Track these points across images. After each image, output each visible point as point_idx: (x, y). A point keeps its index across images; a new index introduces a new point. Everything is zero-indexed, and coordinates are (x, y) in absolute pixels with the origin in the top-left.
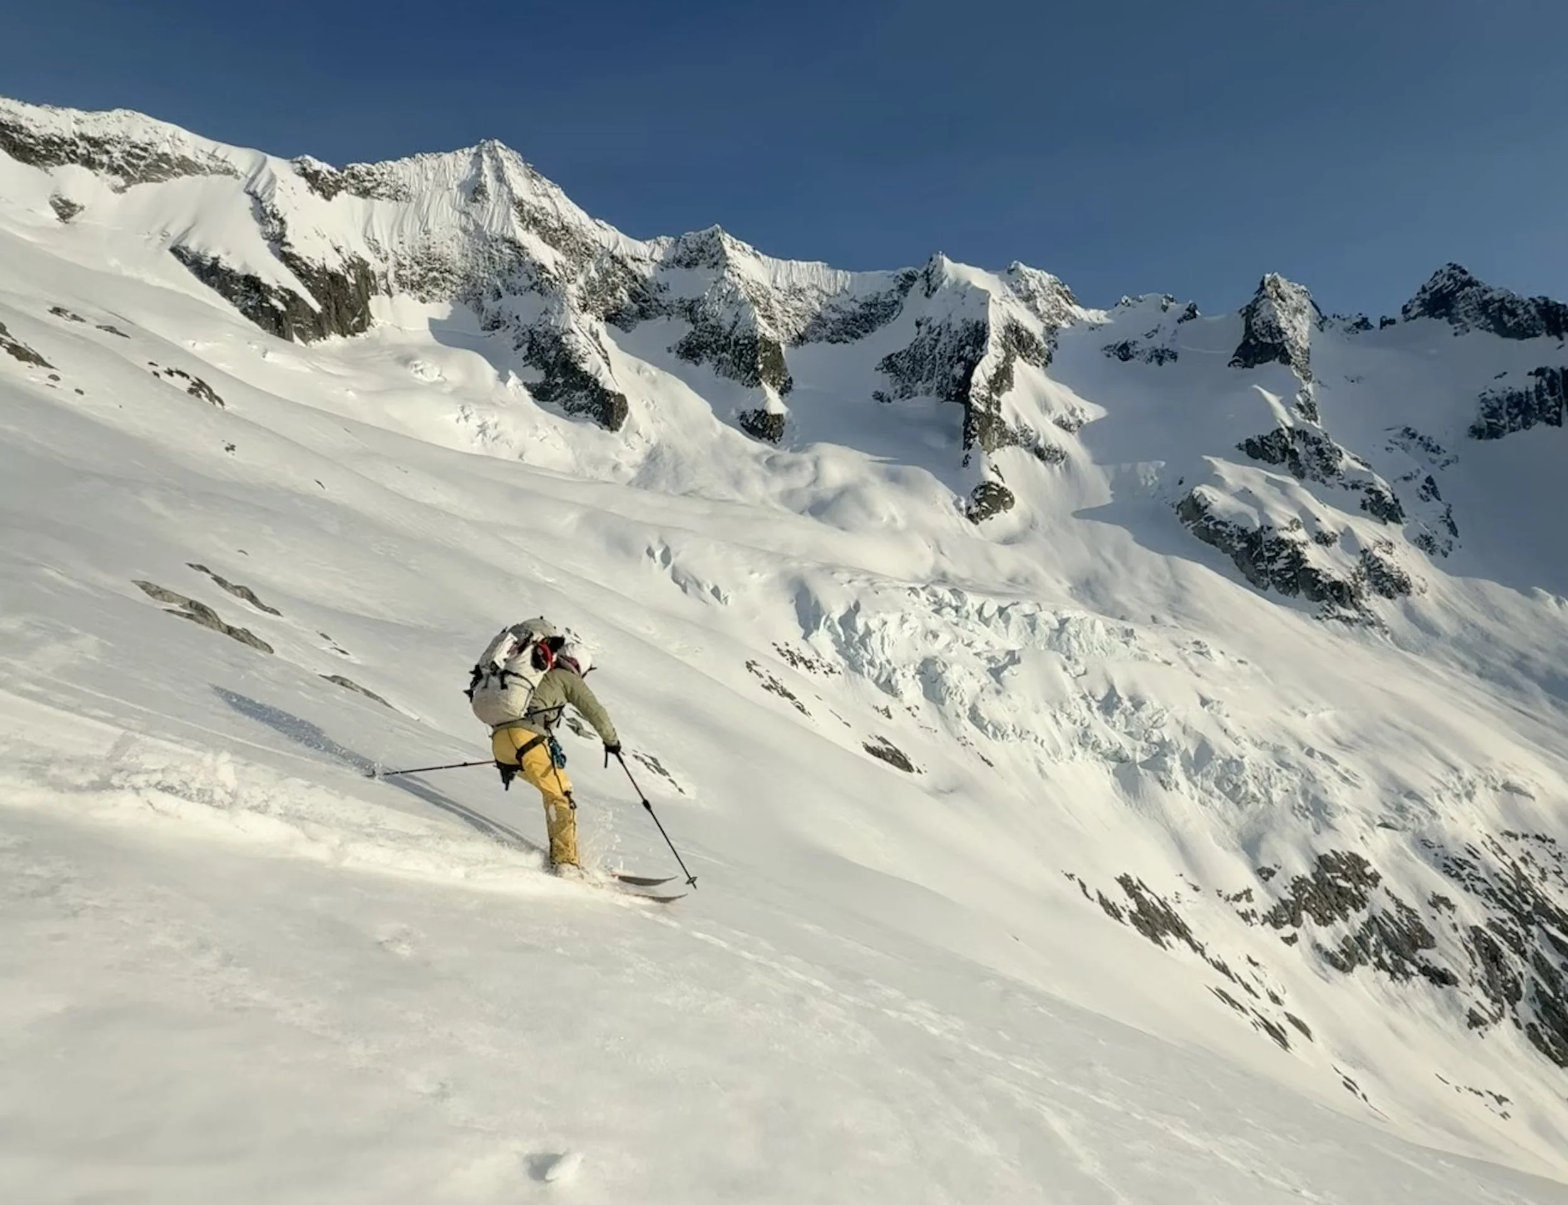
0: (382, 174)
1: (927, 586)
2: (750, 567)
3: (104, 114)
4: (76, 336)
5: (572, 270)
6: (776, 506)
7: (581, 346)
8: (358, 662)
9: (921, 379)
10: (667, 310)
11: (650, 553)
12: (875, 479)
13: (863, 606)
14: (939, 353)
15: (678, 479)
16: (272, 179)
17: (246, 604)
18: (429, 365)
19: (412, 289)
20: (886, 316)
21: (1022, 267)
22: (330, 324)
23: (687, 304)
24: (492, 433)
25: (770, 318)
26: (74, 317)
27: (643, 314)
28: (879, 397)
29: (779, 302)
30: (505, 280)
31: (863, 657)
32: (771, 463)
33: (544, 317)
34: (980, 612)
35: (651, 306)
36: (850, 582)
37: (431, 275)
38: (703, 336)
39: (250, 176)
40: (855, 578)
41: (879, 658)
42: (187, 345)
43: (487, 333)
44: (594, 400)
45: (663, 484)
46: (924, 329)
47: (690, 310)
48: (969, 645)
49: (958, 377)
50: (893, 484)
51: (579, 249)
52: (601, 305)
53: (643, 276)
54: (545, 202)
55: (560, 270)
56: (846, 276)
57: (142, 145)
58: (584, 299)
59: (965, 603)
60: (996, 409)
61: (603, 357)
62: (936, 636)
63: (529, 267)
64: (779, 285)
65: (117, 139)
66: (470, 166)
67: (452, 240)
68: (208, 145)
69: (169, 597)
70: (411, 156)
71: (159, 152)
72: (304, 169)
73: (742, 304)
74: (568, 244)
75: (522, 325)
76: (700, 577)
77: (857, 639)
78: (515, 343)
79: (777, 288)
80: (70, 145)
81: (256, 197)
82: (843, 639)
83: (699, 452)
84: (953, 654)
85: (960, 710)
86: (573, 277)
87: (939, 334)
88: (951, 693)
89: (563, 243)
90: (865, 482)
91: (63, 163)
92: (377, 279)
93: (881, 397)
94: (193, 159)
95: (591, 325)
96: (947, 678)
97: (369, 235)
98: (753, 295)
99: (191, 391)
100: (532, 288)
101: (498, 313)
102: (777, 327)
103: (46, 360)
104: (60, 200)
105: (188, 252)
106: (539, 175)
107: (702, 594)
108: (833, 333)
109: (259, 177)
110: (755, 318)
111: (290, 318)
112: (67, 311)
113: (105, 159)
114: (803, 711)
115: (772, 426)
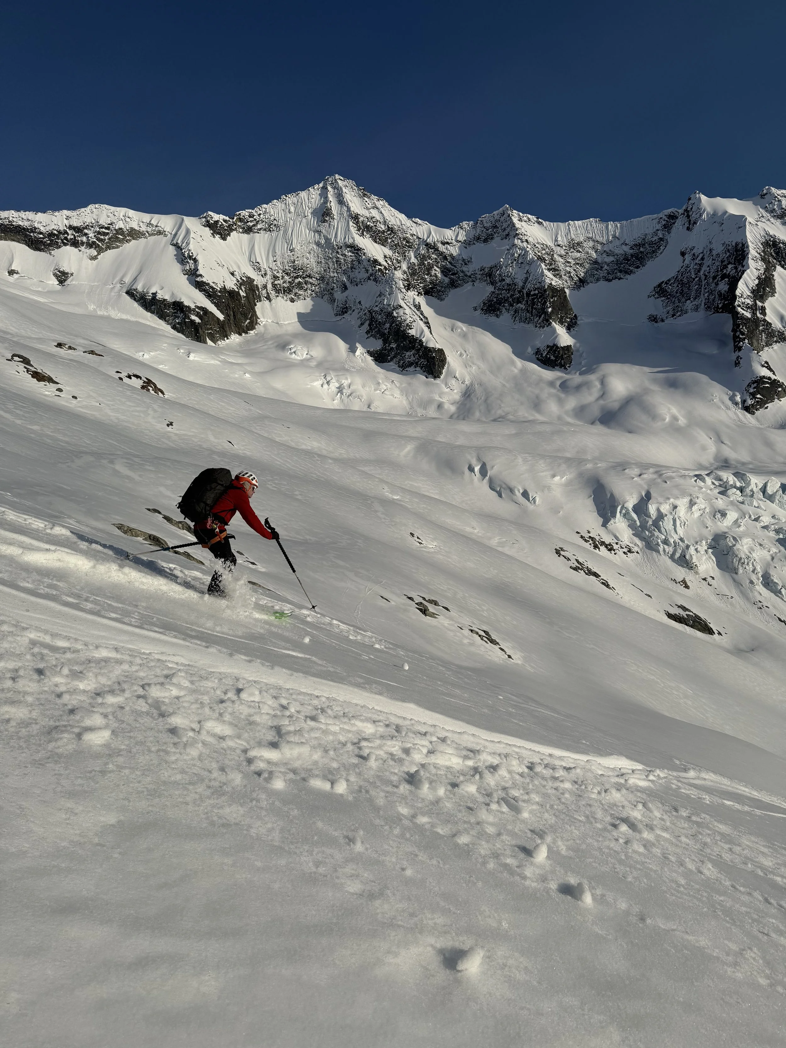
0: (259, 215)
1: (712, 472)
2: (552, 472)
3: (83, 210)
4: (71, 360)
5: (397, 260)
6: (570, 420)
7: (408, 316)
8: (263, 570)
9: (689, 299)
10: (472, 278)
11: (471, 469)
12: (655, 387)
13: (653, 494)
14: (705, 275)
15: (489, 409)
16: (188, 232)
17: (185, 534)
18: (299, 348)
19: (284, 294)
20: (654, 252)
21: (773, 190)
22: (230, 327)
23: (486, 270)
24: (346, 391)
25: (555, 270)
26: (70, 348)
27: (453, 284)
28: (653, 319)
29: (561, 256)
30: (349, 276)
31: (657, 537)
32: (564, 386)
33: (379, 299)
34: (764, 490)
35: (459, 277)
36: (640, 475)
37: (297, 281)
38: (501, 294)
39: (173, 233)
40: (644, 471)
41: (672, 537)
42: (139, 356)
43: (339, 318)
44: (420, 357)
45: (477, 414)
46: (688, 257)
47: (490, 275)
48: (756, 520)
49: (723, 292)
50: (672, 390)
51: (401, 243)
52: (421, 283)
53: (451, 255)
54: (374, 213)
55: (389, 262)
56: (617, 226)
57: (106, 226)
58: (408, 280)
59: (749, 484)
60: (761, 314)
61: (425, 323)
62: (724, 515)
63: (365, 263)
64: (560, 243)
65: (91, 225)
66: (318, 197)
67: (310, 253)
68: (146, 217)
69: (136, 533)
70: (278, 198)
71: (117, 228)
72: (208, 221)
73: (531, 262)
74: (393, 241)
75: (363, 308)
76: (513, 484)
77: (650, 522)
78: (359, 322)
79: (559, 245)
80: (64, 234)
81: (177, 247)
82: (638, 523)
83: (504, 385)
84: (742, 529)
85: (754, 578)
86: (399, 265)
87: (703, 259)
88: (743, 563)
89: (389, 241)
90: (646, 391)
91: (60, 247)
92: (260, 290)
93: (655, 318)
94: (137, 228)
95: (414, 300)
96: (738, 549)
97: (253, 259)
98: (539, 254)
99: (143, 387)
100: (369, 279)
101: (346, 301)
102: (561, 277)
103: (55, 379)
104: (59, 271)
105: (137, 293)
106: (368, 194)
107: (514, 497)
108: (608, 273)
109: (179, 233)
110: (542, 272)
111: (203, 327)
112: (65, 345)
113: (84, 239)
114: (608, 586)
115: (562, 355)
